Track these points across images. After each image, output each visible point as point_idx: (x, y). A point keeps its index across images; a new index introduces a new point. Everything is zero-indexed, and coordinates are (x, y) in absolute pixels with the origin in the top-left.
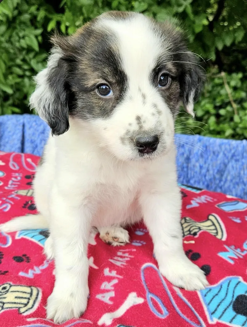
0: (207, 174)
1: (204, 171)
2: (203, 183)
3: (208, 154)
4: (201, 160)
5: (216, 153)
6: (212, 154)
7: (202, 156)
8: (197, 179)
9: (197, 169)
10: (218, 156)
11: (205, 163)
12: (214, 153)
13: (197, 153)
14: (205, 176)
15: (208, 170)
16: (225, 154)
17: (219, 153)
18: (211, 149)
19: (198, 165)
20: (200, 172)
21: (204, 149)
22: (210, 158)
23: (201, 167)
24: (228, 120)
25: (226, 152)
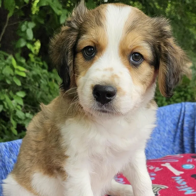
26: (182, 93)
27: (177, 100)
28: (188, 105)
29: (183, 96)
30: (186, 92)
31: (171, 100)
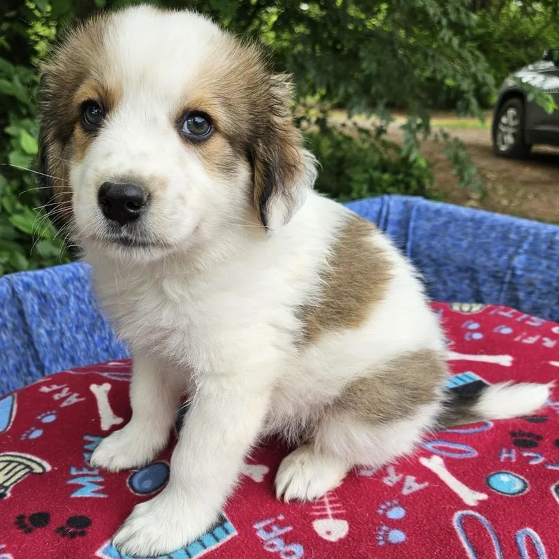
0: (64, 340)
1: (56, 338)
2: (64, 358)
5: (64, 301)
8: (51, 356)
9: (45, 339)
10: (68, 304)
11: (53, 323)
12: (60, 301)
14: (62, 345)
15: (62, 334)
16: (77, 298)
17: (68, 298)
20: (52, 342)
22: (57, 312)
23: (49, 333)
25: (78, 293)
26: (400, 177)
27: (390, 189)
28: (396, 202)
29: (402, 181)
30: (408, 174)
31: (378, 188)
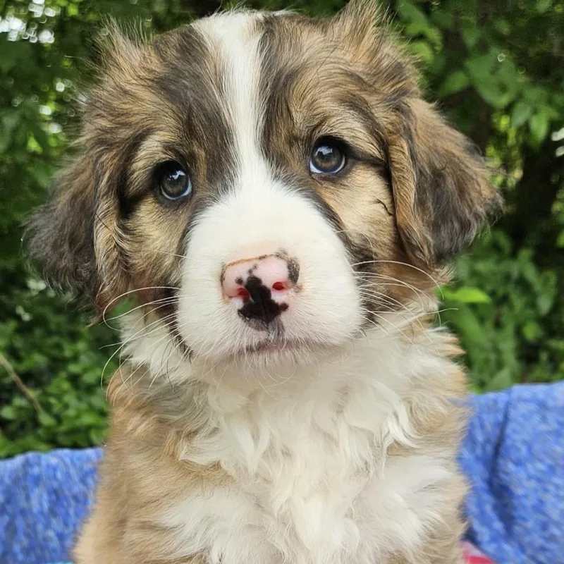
3: (65, 503)
4: (54, 522)
6: (73, 502)
7: (53, 512)
13: (42, 512)
18: (67, 493)
19: (51, 534)
21: (54, 497)
24: (29, 425)
